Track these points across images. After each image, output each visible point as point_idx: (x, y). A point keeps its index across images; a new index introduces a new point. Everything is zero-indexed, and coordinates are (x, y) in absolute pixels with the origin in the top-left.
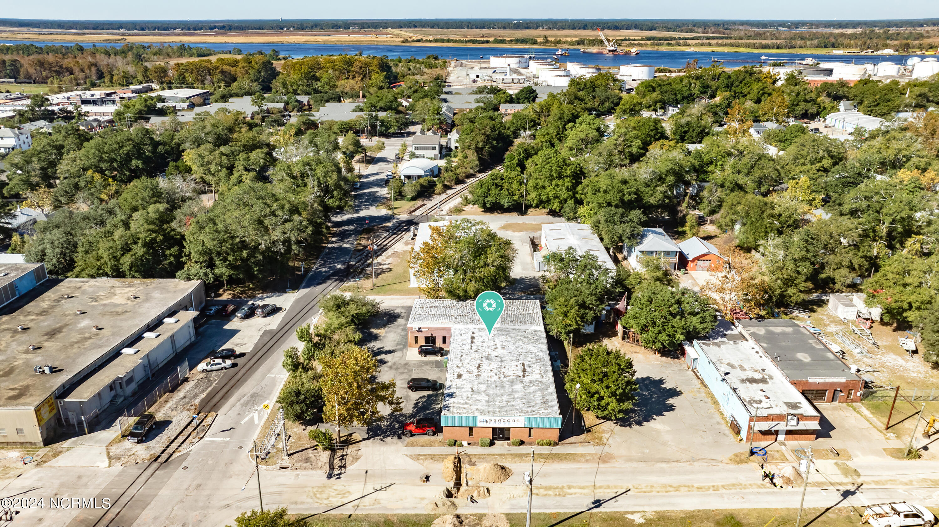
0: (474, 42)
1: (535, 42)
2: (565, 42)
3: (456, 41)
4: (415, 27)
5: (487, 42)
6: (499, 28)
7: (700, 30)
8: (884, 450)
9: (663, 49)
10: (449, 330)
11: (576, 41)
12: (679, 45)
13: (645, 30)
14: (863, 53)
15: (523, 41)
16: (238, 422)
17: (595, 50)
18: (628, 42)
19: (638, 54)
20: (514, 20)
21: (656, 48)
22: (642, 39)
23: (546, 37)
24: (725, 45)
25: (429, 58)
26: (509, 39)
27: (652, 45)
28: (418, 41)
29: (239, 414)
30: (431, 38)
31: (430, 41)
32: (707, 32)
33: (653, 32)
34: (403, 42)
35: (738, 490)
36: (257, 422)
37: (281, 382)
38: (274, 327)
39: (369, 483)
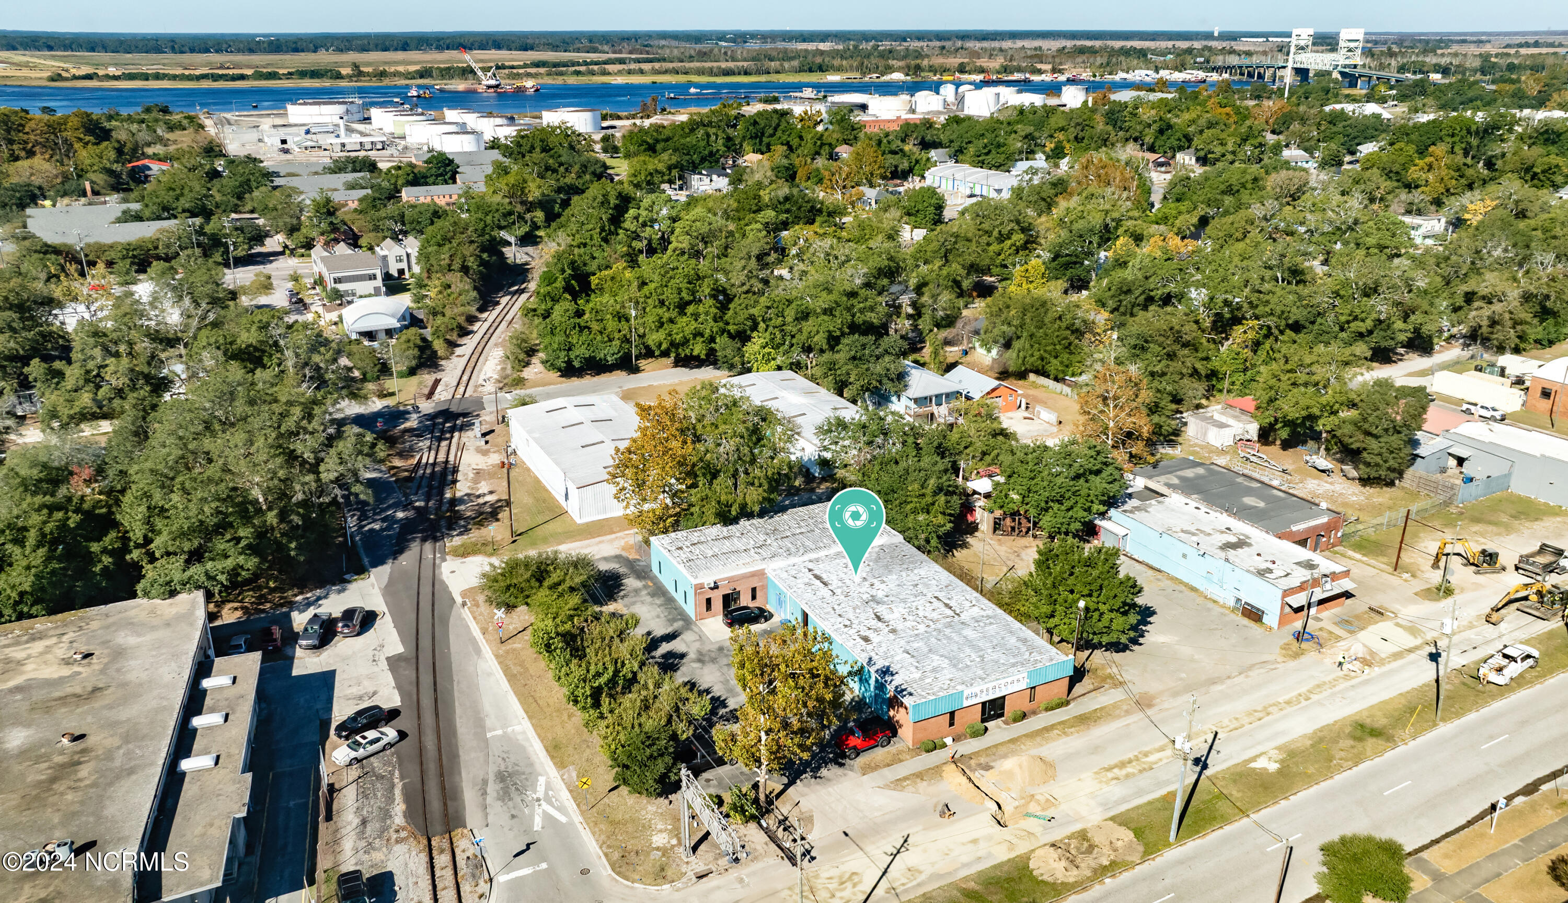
0: (216, 78)
1: (339, 76)
2: (396, 74)
3: (174, 77)
4: (50, 48)
5: (242, 77)
6: (239, 51)
7: (606, 48)
8: (1416, 594)
9: (572, 80)
10: (761, 574)
11: (417, 72)
12: (593, 73)
13: (516, 49)
14: (867, 79)
15: (315, 74)
16: (528, 831)
17: (460, 85)
18: (507, 71)
19: (537, 90)
20: (259, 35)
21: (559, 81)
22: (525, 66)
23: (356, 66)
24: (666, 72)
25: (148, 110)
26: (285, 71)
27: (549, 74)
28: (89, 77)
29: (513, 816)
30: (112, 71)
31: (116, 78)
32: (620, 52)
33: (529, 53)
34: (52, 79)
35: (1330, 691)
36: (563, 819)
37: (528, 739)
38: (399, 649)
39: (868, 848)
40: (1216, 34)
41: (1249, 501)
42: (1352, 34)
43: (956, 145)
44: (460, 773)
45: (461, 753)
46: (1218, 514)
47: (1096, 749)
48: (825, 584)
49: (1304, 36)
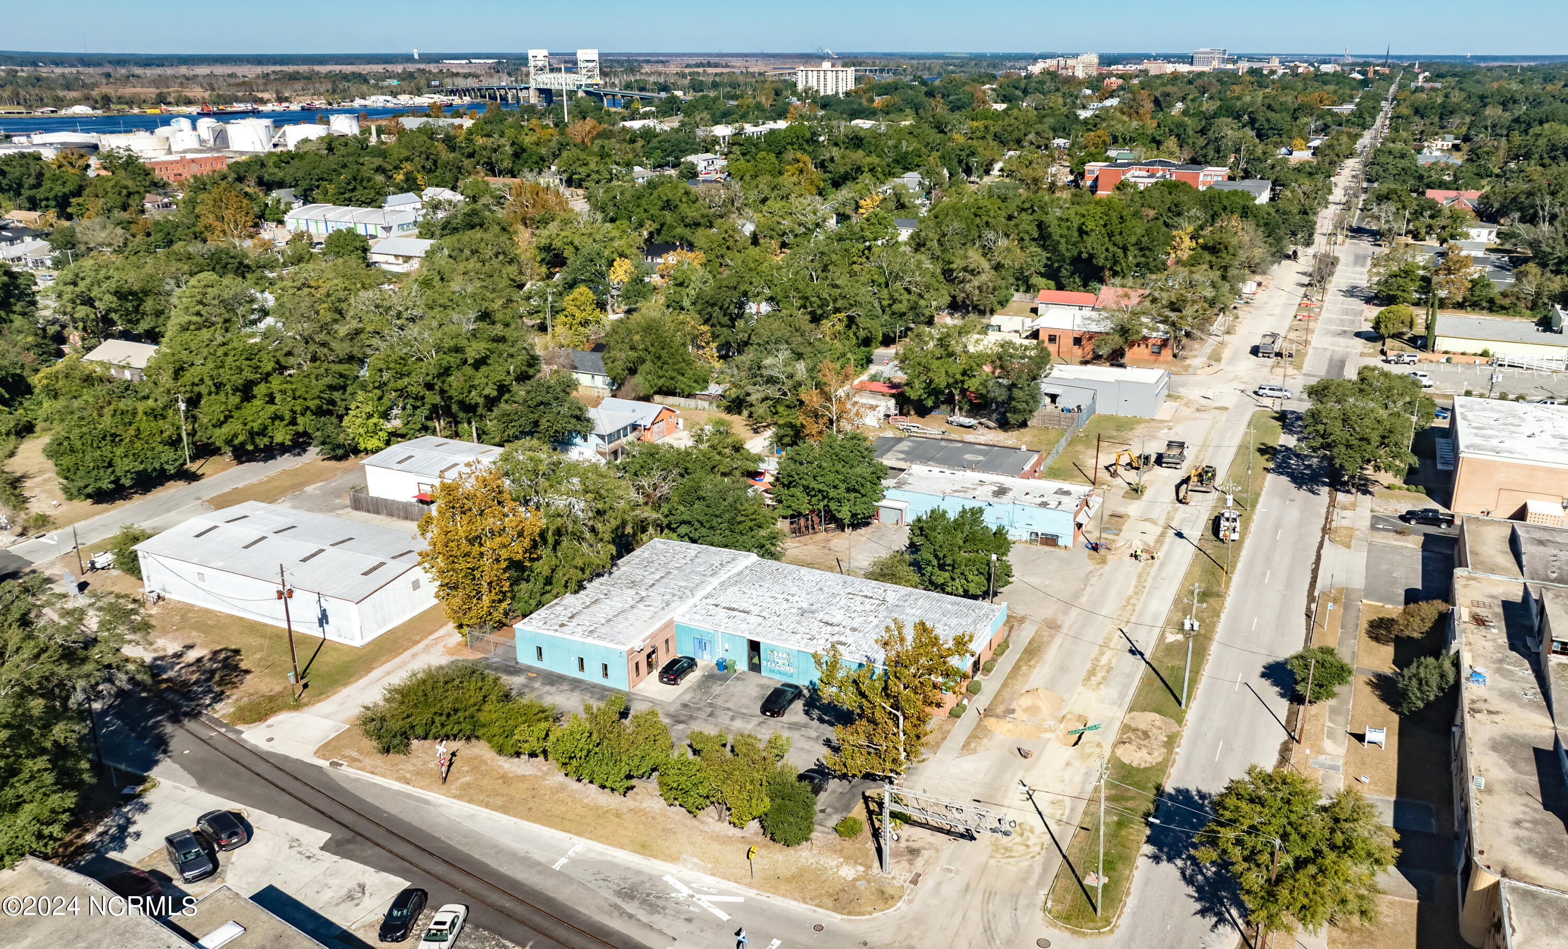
8: (1124, 497)
10: (670, 624)
16: (719, 924)
29: (689, 920)
35: (1149, 577)
36: (741, 900)
37: (602, 854)
38: (324, 836)
39: (1006, 803)
40: (416, 57)
41: (968, 457)
42: (587, 55)
43: (304, 184)
44: (577, 911)
45: (552, 895)
46: (962, 473)
47: (1063, 669)
48: (748, 613)
49: (540, 57)
